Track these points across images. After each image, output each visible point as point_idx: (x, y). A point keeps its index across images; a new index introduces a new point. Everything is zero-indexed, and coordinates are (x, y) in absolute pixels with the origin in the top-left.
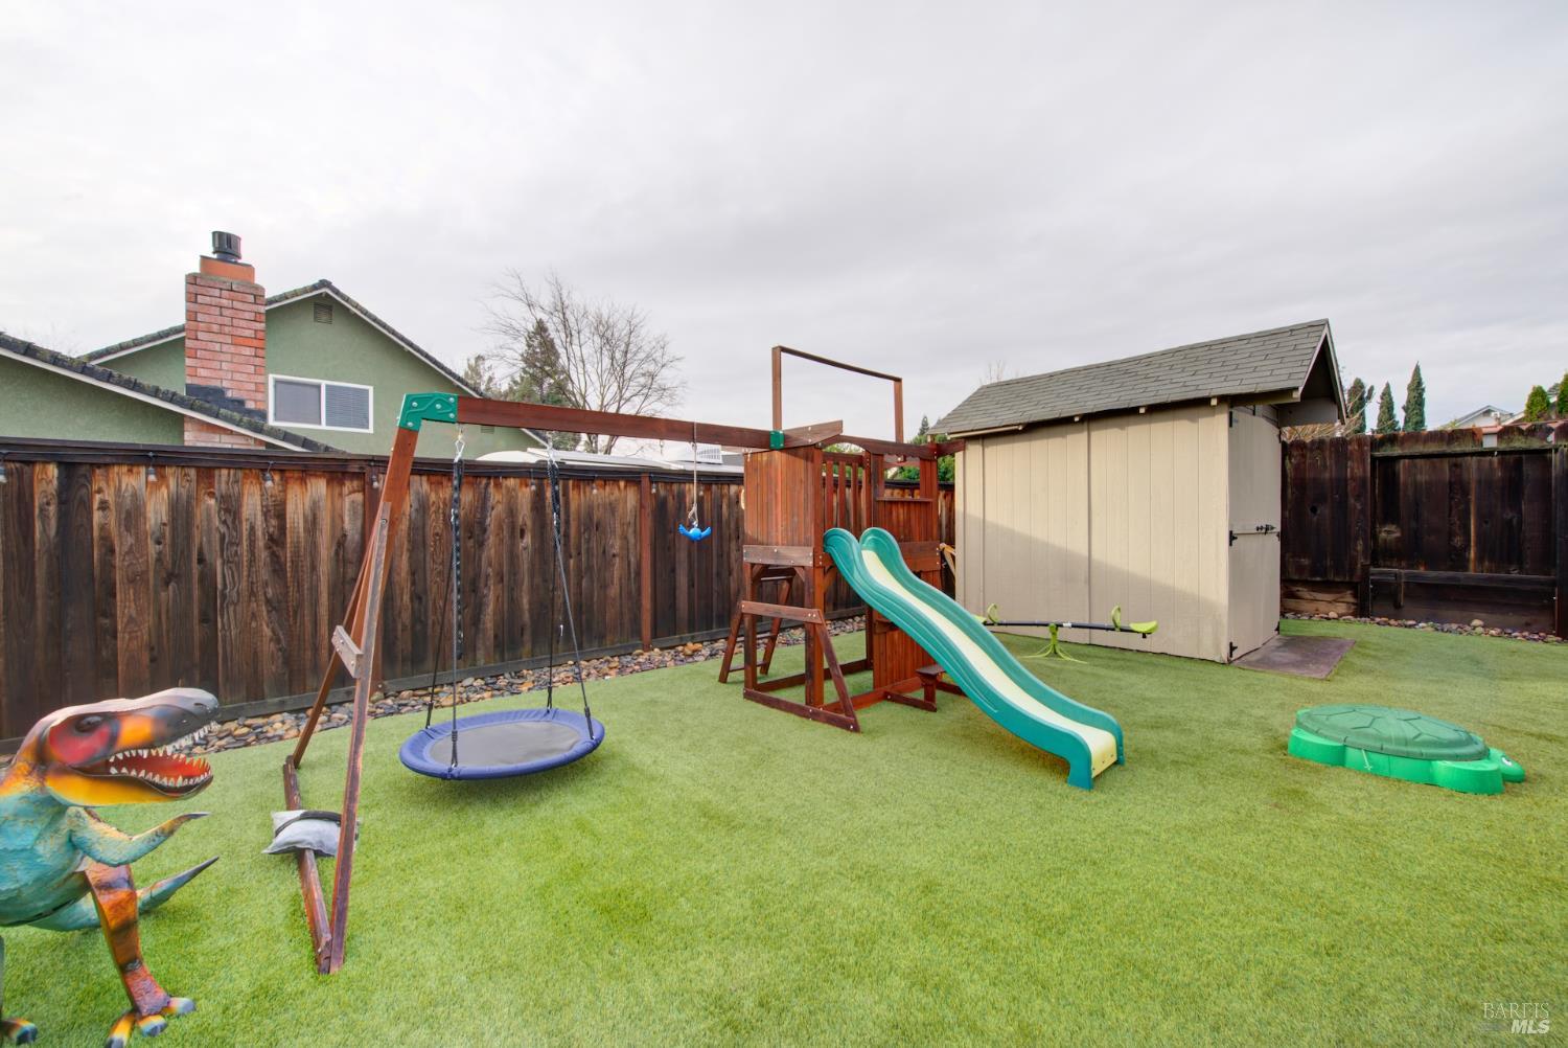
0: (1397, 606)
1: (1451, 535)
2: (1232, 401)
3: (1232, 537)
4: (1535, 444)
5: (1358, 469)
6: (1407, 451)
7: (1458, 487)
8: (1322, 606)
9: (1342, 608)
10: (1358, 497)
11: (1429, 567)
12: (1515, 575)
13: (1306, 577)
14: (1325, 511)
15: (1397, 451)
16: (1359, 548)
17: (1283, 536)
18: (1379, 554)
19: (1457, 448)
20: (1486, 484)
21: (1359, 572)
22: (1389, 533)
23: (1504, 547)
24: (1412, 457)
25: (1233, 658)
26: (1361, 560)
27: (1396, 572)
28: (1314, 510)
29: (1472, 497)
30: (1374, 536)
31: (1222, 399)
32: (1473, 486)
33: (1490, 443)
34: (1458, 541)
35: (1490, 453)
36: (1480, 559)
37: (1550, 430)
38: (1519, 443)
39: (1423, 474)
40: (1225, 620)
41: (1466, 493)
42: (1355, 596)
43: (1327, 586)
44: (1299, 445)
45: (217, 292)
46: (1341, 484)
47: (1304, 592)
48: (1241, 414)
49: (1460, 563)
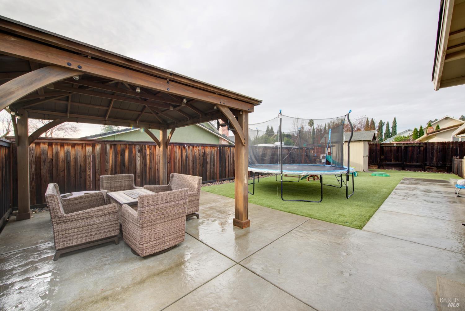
0: (383, 167)
1: (390, 157)
2: (364, 141)
3: (364, 157)
4: (400, 145)
5: (378, 148)
6: (385, 146)
7: (391, 150)
8: (373, 167)
9: (376, 167)
10: (378, 152)
11: (388, 161)
12: (398, 162)
13: (371, 163)
14: (374, 154)
15: (383, 146)
16: (379, 159)
17: (369, 157)
18: (381, 160)
19: (391, 145)
20: (394, 150)
21: (378, 162)
22: (383, 157)
23: (396, 159)
24: (386, 146)
25: (364, 171)
26: (379, 161)
27: (384, 162)
28: (372, 153)
29: (393, 152)
30: (381, 157)
31: (363, 141)
32: (393, 151)
33: (395, 145)
34: (391, 158)
35: (395, 146)
36: (394, 160)
37: (402, 144)
38: (398, 145)
39: (387, 149)
40: (363, 167)
41: (392, 151)
42: (378, 166)
43: (374, 164)
44: (371, 144)
46: (376, 149)
47: (371, 165)
48: (365, 142)
49: (391, 161)
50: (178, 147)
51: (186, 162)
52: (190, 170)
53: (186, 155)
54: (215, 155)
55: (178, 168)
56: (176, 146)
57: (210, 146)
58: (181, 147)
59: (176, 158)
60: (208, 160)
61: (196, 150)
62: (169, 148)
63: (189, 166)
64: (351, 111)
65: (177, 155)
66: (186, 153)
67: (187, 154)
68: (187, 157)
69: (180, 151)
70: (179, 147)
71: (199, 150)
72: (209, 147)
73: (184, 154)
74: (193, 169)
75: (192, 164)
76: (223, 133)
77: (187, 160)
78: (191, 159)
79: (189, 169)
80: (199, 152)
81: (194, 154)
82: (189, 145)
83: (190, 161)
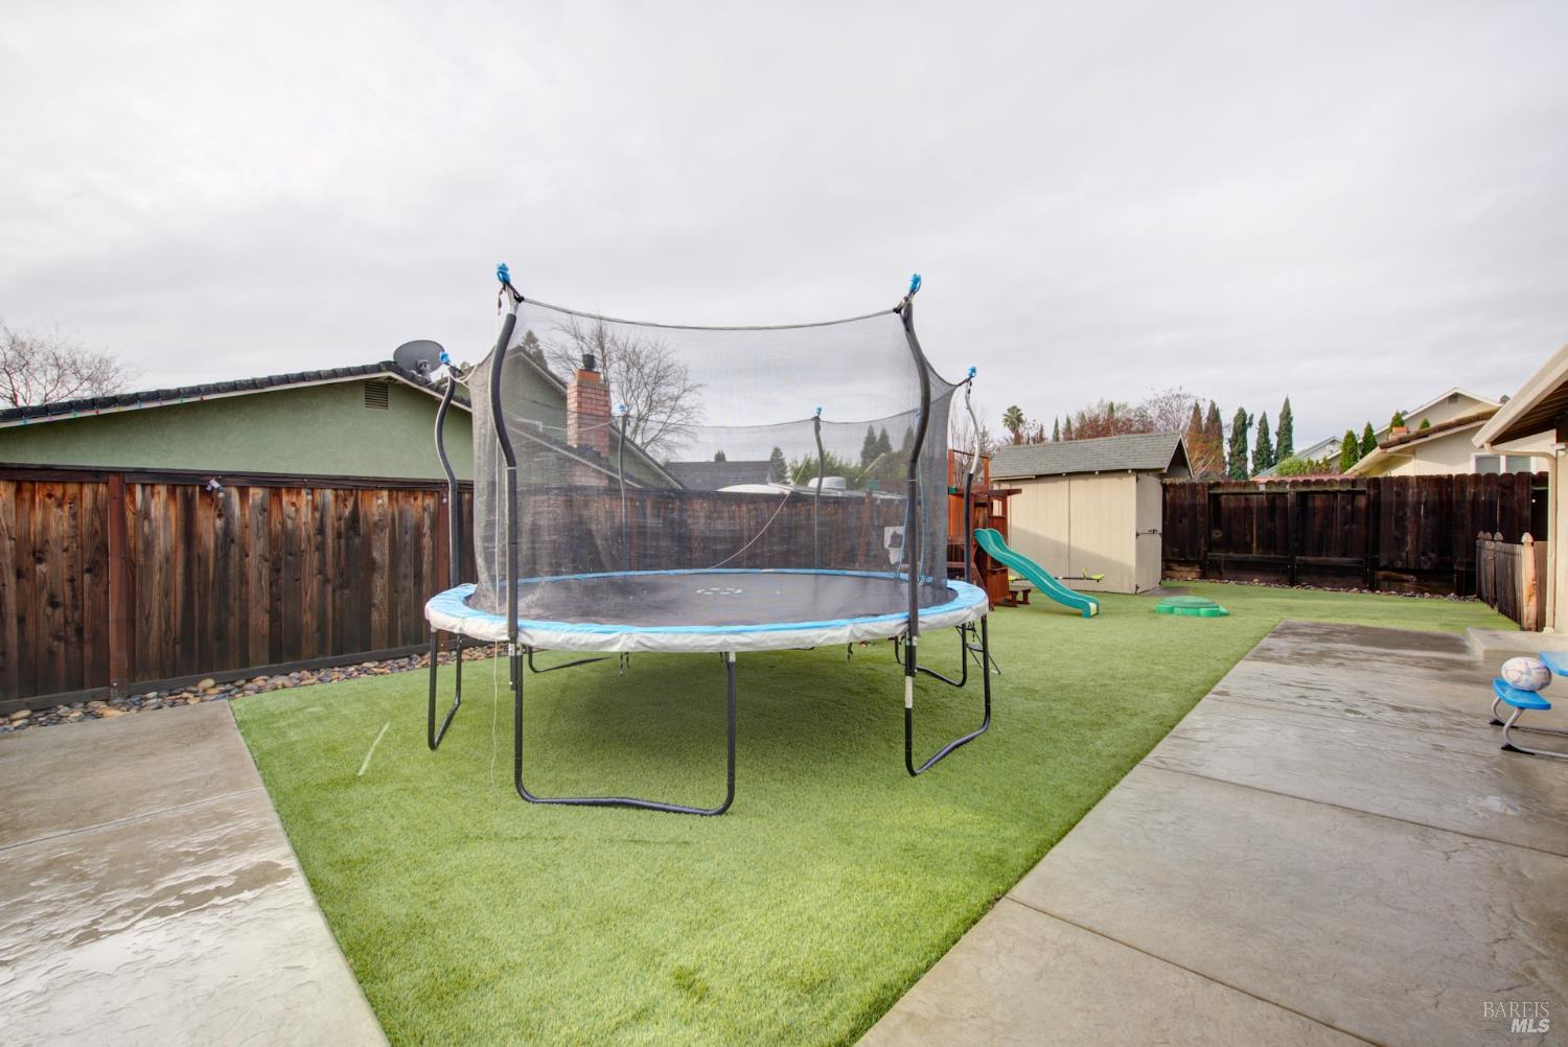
0: (1221, 573)
1: (1246, 535)
2: (1137, 471)
3: (1137, 535)
4: (1281, 490)
5: (1202, 500)
6: (1225, 491)
7: (1248, 510)
8: (1185, 574)
9: (1194, 575)
10: (1202, 515)
11: (1235, 552)
12: (1273, 556)
13: (1176, 558)
14: (1185, 521)
15: (1220, 491)
16: (1203, 542)
17: (1164, 535)
18: (1212, 546)
19: (1247, 490)
20: (1260, 509)
21: (1202, 554)
22: (1217, 534)
23: (1268, 542)
24: (1227, 494)
25: (1138, 592)
26: (1203, 549)
27: (1220, 555)
28: (1180, 521)
29: (1255, 516)
30: (1210, 536)
31: (1133, 470)
32: (1255, 510)
33: (1262, 488)
34: (1248, 538)
35: (1261, 493)
36: (1258, 548)
37: (1287, 483)
38: (1274, 489)
39: (1232, 502)
40: (1134, 574)
41: (1251, 513)
42: (1201, 568)
43: (1187, 563)
44: (1173, 485)
45: (589, 390)
46: (1193, 506)
47: (1176, 567)
48: (1140, 476)
49: (1249, 550)
50: (162, 490)
51: (225, 569)
52: (252, 604)
53: (220, 532)
54: (426, 530)
55: (166, 594)
56: (144, 486)
57: (390, 490)
58: (185, 493)
59: (149, 544)
60: (376, 554)
61: (293, 504)
62: (96, 493)
63: (244, 581)
64: (917, 280)
65: (154, 532)
66: (219, 523)
67: (228, 523)
68: (226, 538)
69: (174, 511)
70: (172, 492)
71: (315, 508)
72: (385, 494)
73: (209, 525)
74: (275, 598)
75: (265, 572)
76: (580, 438)
77: (227, 555)
78: (257, 547)
79: (247, 601)
80: (317, 515)
81: (283, 523)
82: (241, 481)
83: (252, 560)
